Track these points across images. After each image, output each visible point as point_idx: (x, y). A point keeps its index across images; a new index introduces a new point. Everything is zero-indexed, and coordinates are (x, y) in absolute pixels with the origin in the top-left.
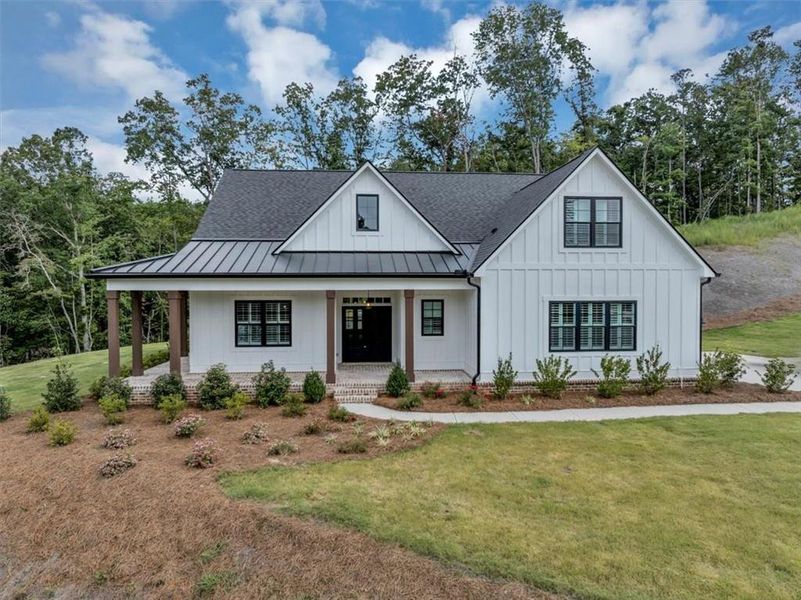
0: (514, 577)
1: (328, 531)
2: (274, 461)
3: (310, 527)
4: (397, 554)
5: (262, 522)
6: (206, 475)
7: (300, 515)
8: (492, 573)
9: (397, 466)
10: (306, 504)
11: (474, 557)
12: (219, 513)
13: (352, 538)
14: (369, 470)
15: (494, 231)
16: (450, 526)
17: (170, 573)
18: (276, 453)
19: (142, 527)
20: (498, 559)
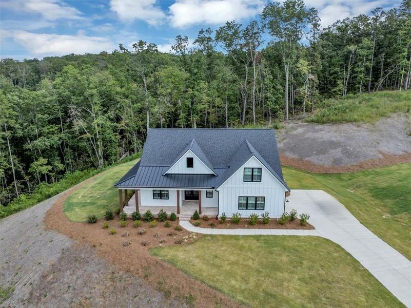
0: (198, 280)
1: (169, 266)
2: (161, 245)
3: (166, 264)
4: (180, 273)
5: (157, 262)
6: (146, 248)
7: (164, 261)
8: (196, 279)
9: (187, 249)
10: (166, 258)
11: (194, 275)
12: (149, 259)
13: (173, 268)
14: (181, 249)
15: (229, 167)
16: (192, 267)
17: (140, 271)
18: (161, 242)
19: (134, 260)
20: (198, 275)
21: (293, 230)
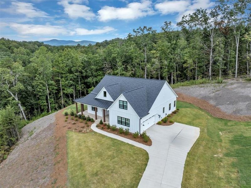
21: (138, 143)
